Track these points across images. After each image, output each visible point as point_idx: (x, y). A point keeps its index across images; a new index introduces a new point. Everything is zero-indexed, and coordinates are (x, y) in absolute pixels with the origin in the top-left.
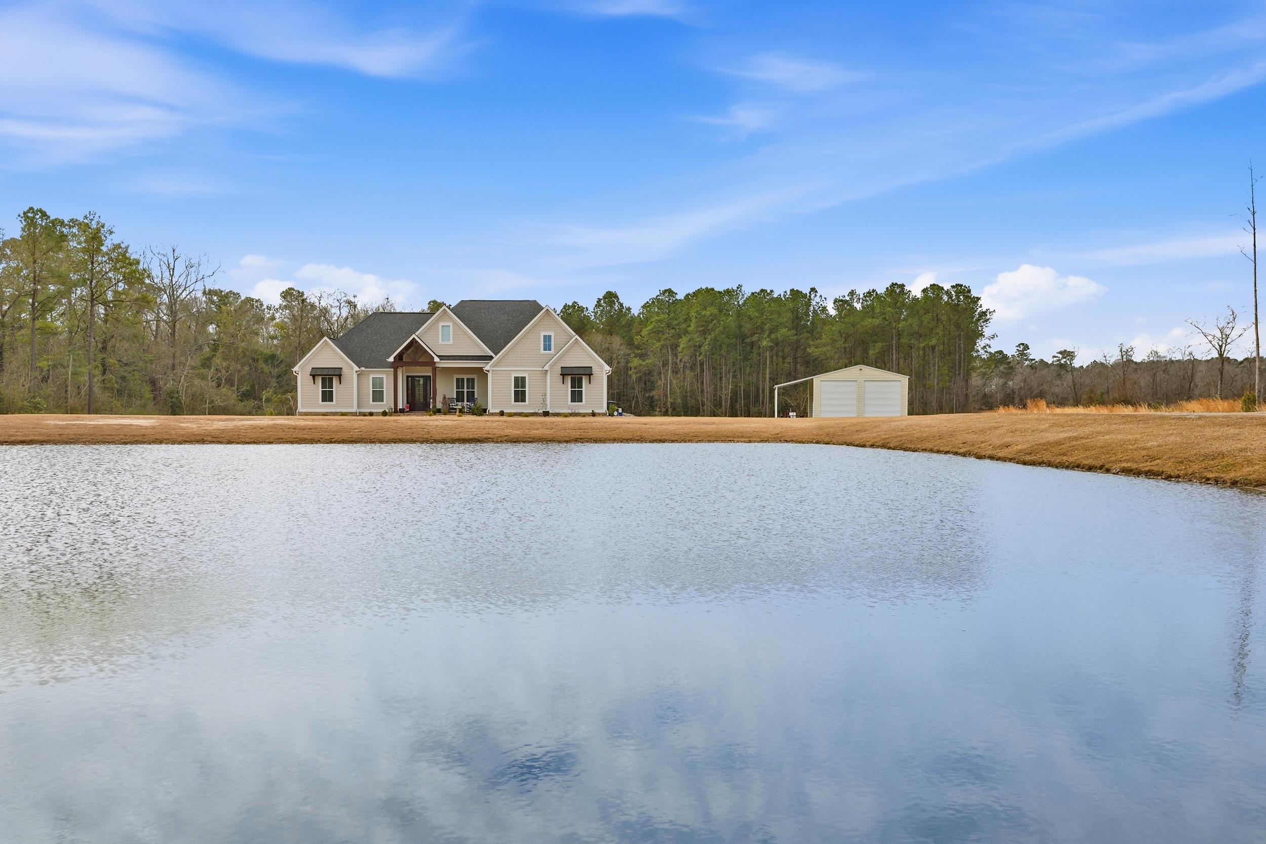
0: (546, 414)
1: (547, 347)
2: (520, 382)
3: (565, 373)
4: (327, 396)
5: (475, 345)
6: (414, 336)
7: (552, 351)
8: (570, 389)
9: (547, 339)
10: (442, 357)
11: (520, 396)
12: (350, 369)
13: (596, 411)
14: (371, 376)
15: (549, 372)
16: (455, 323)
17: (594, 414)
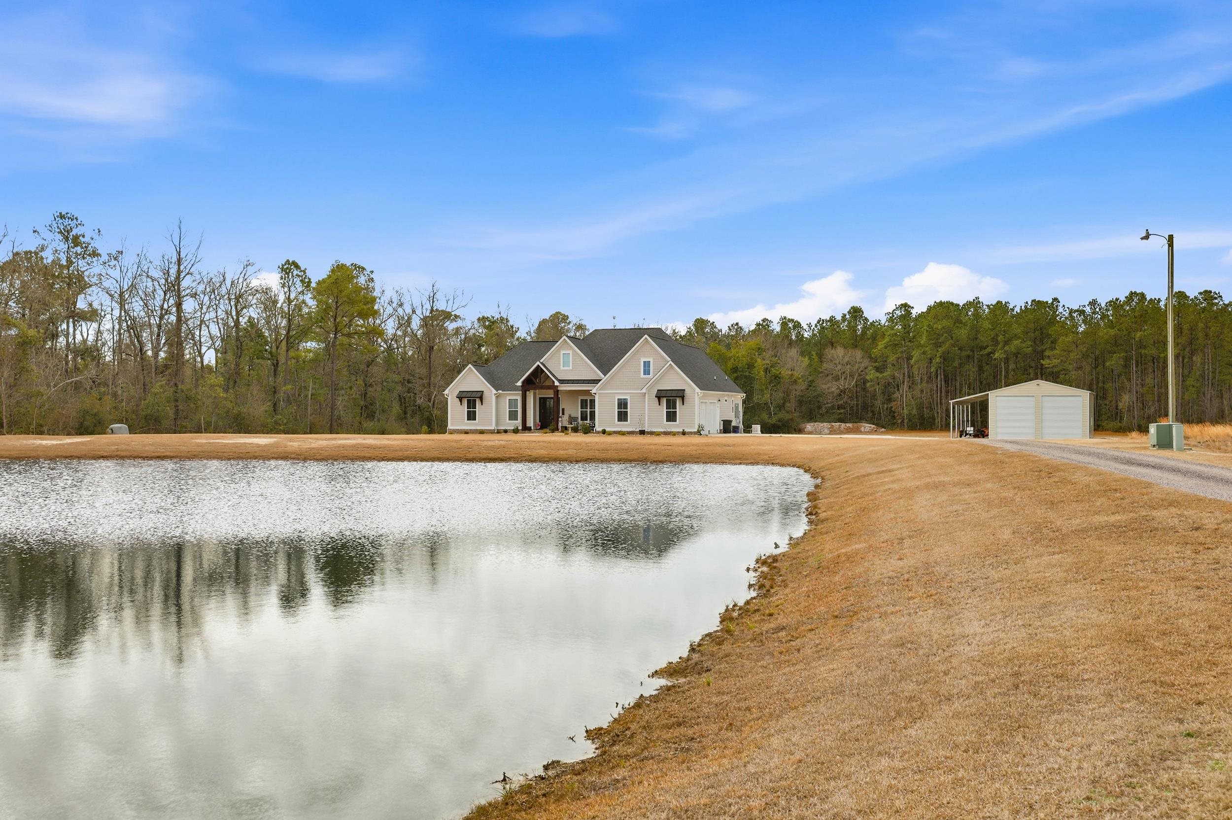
0: (642, 432)
1: (647, 372)
2: (623, 404)
3: (660, 395)
4: (471, 416)
5: (590, 370)
6: (538, 363)
7: (651, 376)
8: (665, 410)
9: (647, 364)
10: (562, 382)
11: (623, 416)
12: (490, 392)
13: (687, 430)
14: (508, 398)
15: (647, 395)
16: (574, 351)
17: (684, 433)
